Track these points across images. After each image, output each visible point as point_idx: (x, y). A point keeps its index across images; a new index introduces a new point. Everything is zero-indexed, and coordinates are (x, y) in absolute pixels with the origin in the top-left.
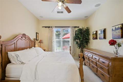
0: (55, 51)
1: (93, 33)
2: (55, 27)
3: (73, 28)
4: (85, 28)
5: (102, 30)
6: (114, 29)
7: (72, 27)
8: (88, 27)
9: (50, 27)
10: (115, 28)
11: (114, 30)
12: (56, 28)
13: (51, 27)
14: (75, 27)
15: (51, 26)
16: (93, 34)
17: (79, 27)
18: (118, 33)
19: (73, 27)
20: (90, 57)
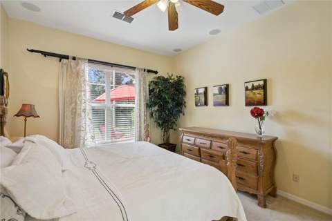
0: (89, 143)
1: (197, 91)
2: (90, 61)
3: (143, 72)
4: (172, 78)
5: (223, 87)
6: (250, 87)
7: (142, 69)
8: (180, 77)
9: (67, 57)
10: (253, 86)
11: (250, 90)
12: (91, 64)
13: (74, 58)
14: (149, 71)
15: (71, 55)
16: (197, 94)
17: (156, 73)
18: (258, 95)
19: (145, 70)
20: (203, 147)
